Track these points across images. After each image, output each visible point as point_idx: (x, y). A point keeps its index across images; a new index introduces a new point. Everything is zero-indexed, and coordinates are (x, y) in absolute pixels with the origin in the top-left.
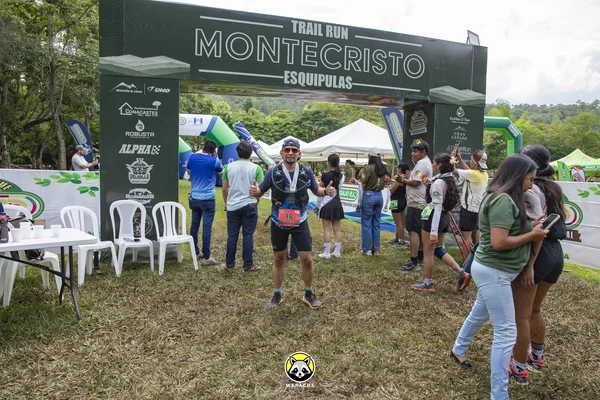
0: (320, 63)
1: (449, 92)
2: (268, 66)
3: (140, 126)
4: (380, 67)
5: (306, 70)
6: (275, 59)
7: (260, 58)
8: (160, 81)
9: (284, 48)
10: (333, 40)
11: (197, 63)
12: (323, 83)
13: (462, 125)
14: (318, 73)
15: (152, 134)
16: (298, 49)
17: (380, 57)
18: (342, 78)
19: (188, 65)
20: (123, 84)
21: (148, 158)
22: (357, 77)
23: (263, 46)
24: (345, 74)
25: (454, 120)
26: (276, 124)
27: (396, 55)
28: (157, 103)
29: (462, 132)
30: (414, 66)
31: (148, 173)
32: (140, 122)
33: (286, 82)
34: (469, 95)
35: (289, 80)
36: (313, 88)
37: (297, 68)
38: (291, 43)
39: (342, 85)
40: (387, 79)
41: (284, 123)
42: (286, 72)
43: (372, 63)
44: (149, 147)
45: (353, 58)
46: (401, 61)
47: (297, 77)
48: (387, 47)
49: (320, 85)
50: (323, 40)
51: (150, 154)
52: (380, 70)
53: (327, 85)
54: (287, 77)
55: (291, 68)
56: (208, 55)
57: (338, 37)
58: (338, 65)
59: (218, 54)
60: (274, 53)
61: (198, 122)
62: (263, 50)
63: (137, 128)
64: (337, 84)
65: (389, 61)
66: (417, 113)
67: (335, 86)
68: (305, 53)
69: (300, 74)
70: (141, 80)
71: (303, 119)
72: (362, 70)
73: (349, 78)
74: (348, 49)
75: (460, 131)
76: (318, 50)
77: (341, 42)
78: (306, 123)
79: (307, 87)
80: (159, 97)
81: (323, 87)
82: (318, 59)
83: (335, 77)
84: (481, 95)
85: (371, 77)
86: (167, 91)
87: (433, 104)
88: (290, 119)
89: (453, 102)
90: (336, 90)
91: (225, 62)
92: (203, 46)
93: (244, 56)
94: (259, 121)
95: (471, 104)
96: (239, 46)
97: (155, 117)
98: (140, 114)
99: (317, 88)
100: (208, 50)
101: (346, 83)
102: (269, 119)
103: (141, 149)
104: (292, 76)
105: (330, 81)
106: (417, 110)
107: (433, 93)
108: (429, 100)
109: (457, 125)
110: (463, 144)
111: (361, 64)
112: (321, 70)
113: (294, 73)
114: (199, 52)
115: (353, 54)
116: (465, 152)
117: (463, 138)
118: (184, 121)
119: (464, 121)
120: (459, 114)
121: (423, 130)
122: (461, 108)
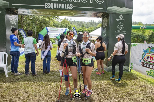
1: (116, 9)
2: (38, 2)
5: (54, 2)
13: (122, 22)
14: (58, 3)
18: (68, 5)
19: (8, 2)
22: (74, 4)
24: (70, 3)
25: (118, 20)
26: (88, 31)
34: (125, 10)
35: (47, 6)
36: (57, 9)
37: (50, 2)
39: (68, 7)
40: (88, 4)
41: (90, 30)
42: (46, 4)
49: (59, 8)
52: (85, 1)
53: (62, 8)
55: (47, 2)
61: (62, 30)
66: (105, 19)
67: (66, 8)
69: (51, 4)
72: (77, 1)
73: (71, 5)
75: (121, 25)
79: (54, 9)
83: (65, 4)
84: (131, 9)
85: (81, 4)
87: (109, 14)
88: (92, 29)
89: (117, 12)
91: (22, 1)
95: (125, 13)
102: (86, 29)
105: (63, 6)
106: (105, 17)
107: (108, 9)
108: (107, 12)
109: (120, 22)
110: (123, 30)
112: (60, 2)
113: (48, 4)
116: (124, 33)
117: (123, 27)
118: (58, 30)
119: (123, 20)
120: (121, 17)
121: (106, 25)
122: (121, 15)
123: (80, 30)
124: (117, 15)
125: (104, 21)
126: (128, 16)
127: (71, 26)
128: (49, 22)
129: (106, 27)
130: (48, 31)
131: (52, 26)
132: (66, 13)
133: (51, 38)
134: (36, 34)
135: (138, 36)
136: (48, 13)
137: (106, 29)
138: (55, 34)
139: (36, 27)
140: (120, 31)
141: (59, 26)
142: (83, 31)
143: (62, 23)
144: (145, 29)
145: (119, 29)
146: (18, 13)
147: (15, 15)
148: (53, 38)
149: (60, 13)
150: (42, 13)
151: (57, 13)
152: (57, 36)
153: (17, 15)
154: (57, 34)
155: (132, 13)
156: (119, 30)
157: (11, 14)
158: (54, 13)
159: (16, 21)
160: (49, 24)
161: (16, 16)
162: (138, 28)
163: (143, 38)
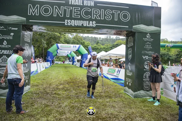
0: (81, 16)
1: (142, 27)
2: (58, 18)
4: (109, 17)
5: (75, 19)
6: (61, 15)
7: (55, 15)
8: (14, 25)
9: (65, 11)
10: (87, 6)
11: (29, 18)
12: (82, 24)
13: (149, 42)
14: (80, 20)
15: (10, 46)
16: (71, 11)
17: (109, 13)
18: (91, 22)
19: (25, 19)
22: (98, 21)
24: (92, 20)
25: (145, 39)
26: (104, 48)
27: (116, 12)
28: (12, 34)
29: (150, 45)
30: (125, 16)
32: (5, 41)
33: (66, 24)
34: (152, 28)
35: (67, 23)
36: (78, 27)
37: (71, 18)
38: (68, 8)
39: (91, 25)
40: (112, 22)
41: (107, 48)
42: (66, 20)
43: (105, 15)
44: (8, 51)
45: (97, 14)
46: (119, 14)
47: (71, 22)
49: (81, 25)
50: (82, 7)
51: (9, 54)
53: (84, 25)
54: (66, 22)
55: (68, 19)
56: (33, 15)
57: (90, 5)
58: (89, 17)
59: (37, 14)
60: (61, 13)
61: (75, 47)
62: (57, 11)
63: (4, 44)
64: (89, 24)
65: (113, 14)
66: (130, 37)
67: (88, 25)
68: (74, 12)
69: (72, 21)
71: (113, 46)
72: (100, 18)
73: (94, 22)
74: (94, 10)
75: (148, 44)
76: (80, 11)
77: (91, 7)
78: (113, 48)
79: (75, 26)
80: (13, 31)
82: (80, 14)
83: (88, 22)
84: (159, 28)
85: (105, 22)
86: (16, 29)
87: (135, 32)
89: (144, 31)
90: (88, 27)
91: (40, 17)
92: (31, 11)
93: (48, 14)
94: (99, 47)
95: (153, 32)
96: (46, 11)
97: (11, 39)
98: (5, 38)
99: (80, 27)
100: (33, 13)
101: (93, 24)
102: (102, 47)
103: (5, 52)
105: (85, 23)
106: (130, 36)
107: (134, 28)
108: (133, 31)
109: (147, 42)
110: (150, 50)
111: (100, 16)
112: (81, 19)
113: (69, 21)
114: (29, 14)
115: (96, 12)
116: (151, 54)
117: (150, 48)
118: (71, 47)
119: (150, 40)
120: (148, 37)
121: (132, 44)
122: (148, 34)
123: (95, 48)
124: (144, 34)
125: (129, 40)
126: (156, 35)
127: (84, 43)
128: (59, 38)
129: (131, 47)
130: (58, 48)
131: (63, 42)
132: (88, 30)
133: (61, 56)
134: (43, 51)
135: (163, 55)
136: (67, 30)
137: (131, 49)
138: (66, 51)
139: (45, 42)
140: (148, 51)
141: (71, 42)
142: (98, 48)
143: (74, 38)
144: (171, 47)
145: (146, 50)
146: (33, 30)
147: (29, 31)
148: (63, 56)
149: (80, 31)
150: (60, 30)
151: (78, 31)
152: (68, 54)
153: (32, 31)
154: (68, 51)
155: (160, 32)
157: (26, 30)
158: (73, 30)
159: (31, 37)
160: (59, 40)
161: (30, 33)
162: (164, 46)
163: (169, 58)
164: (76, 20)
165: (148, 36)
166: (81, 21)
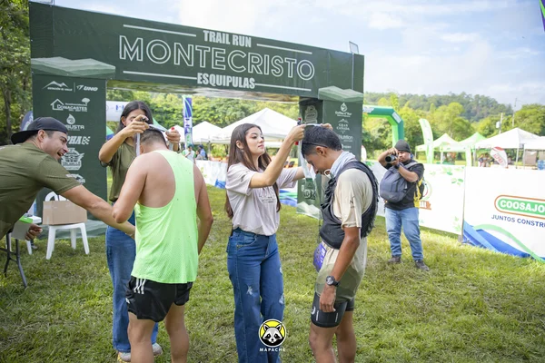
0: (227, 66)
1: (334, 91)
2: (183, 69)
3: (71, 119)
4: (278, 70)
5: (217, 72)
6: (190, 63)
7: (177, 62)
8: (89, 80)
9: (197, 54)
10: (239, 48)
12: (231, 84)
13: (345, 118)
14: (226, 75)
15: (82, 127)
16: (209, 55)
17: (277, 62)
18: (246, 79)
19: (114, 68)
20: (54, 83)
21: (78, 148)
22: (258, 79)
23: (179, 52)
24: (249, 76)
25: (338, 114)
27: (291, 61)
28: (86, 100)
29: (345, 123)
30: (306, 70)
31: (79, 160)
32: (71, 116)
33: (199, 82)
34: (350, 94)
35: (201, 81)
36: (221, 87)
37: (209, 70)
38: (203, 49)
39: (246, 85)
40: (283, 80)
42: (199, 74)
43: (271, 67)
44: (80, 138)
45: (257, 63)
46: (295, 66)
47: (208, 78)
48: (284, 54)
49: (228, 85)
50: (230, 48)
51: (81, 145)
52: (277, 73)
53: (234, 85)
54: (199, 78)
55: (203, 71)
56: (131, 59)
57: (243, 45)
58: (243, 69)
59: (140, 58)
60: (188, 58)
62: (180, 55)
63: (68, 121)
64: (242, 84)
65: (285, 65)
67: (241, 86)
68: (215, 58)
69: (211, 75)
70: (72, 80)
71: (218, 105)
72: (263, 72)
73: (252, 80)
74: (251, 55)
75: (343, 123)
76: (226, 56)
77: (245, 49)
79: (217, 86)
80: (88, 94)
81: (231, 87)
82: (226, 63)
83: (240, 78)
84: (360, 93)
85: (270, 79)
86: (95, 89)
87: (322, 101)
89: (337, 99)
90: (241, 89)
91: (146, 65)
92: (126, 51)
93: (162, 61)
95: (352, 101)
96: (159, 52)
97: (84, 112)
98: (70, 109)
99: (226, 88)
100: (131, 54)
101: (250, 83)
103: (73, 140)
104: (204, 78)
105: (236, 81)
106: (310, 105)
107: (321, 92)
108: (318, 98)
109: (342, 118)
110: (347, 133)
111: (262, 68)
112: (228, 73)
113: (205, 75)
114: (123, 56)
115: (255, 60)
116: (348, 140)
117: (347, 129)
119: (347, 114)
120: (343, 109)
121: (314, 122)
122: (344, 104)
124: (337, 104)
126: (356, 107)
140: (343, 135)
145: (339, 132)
156: (341, 134)
164: (220, 74)
165: (344, 107)
166: (228, 77)
